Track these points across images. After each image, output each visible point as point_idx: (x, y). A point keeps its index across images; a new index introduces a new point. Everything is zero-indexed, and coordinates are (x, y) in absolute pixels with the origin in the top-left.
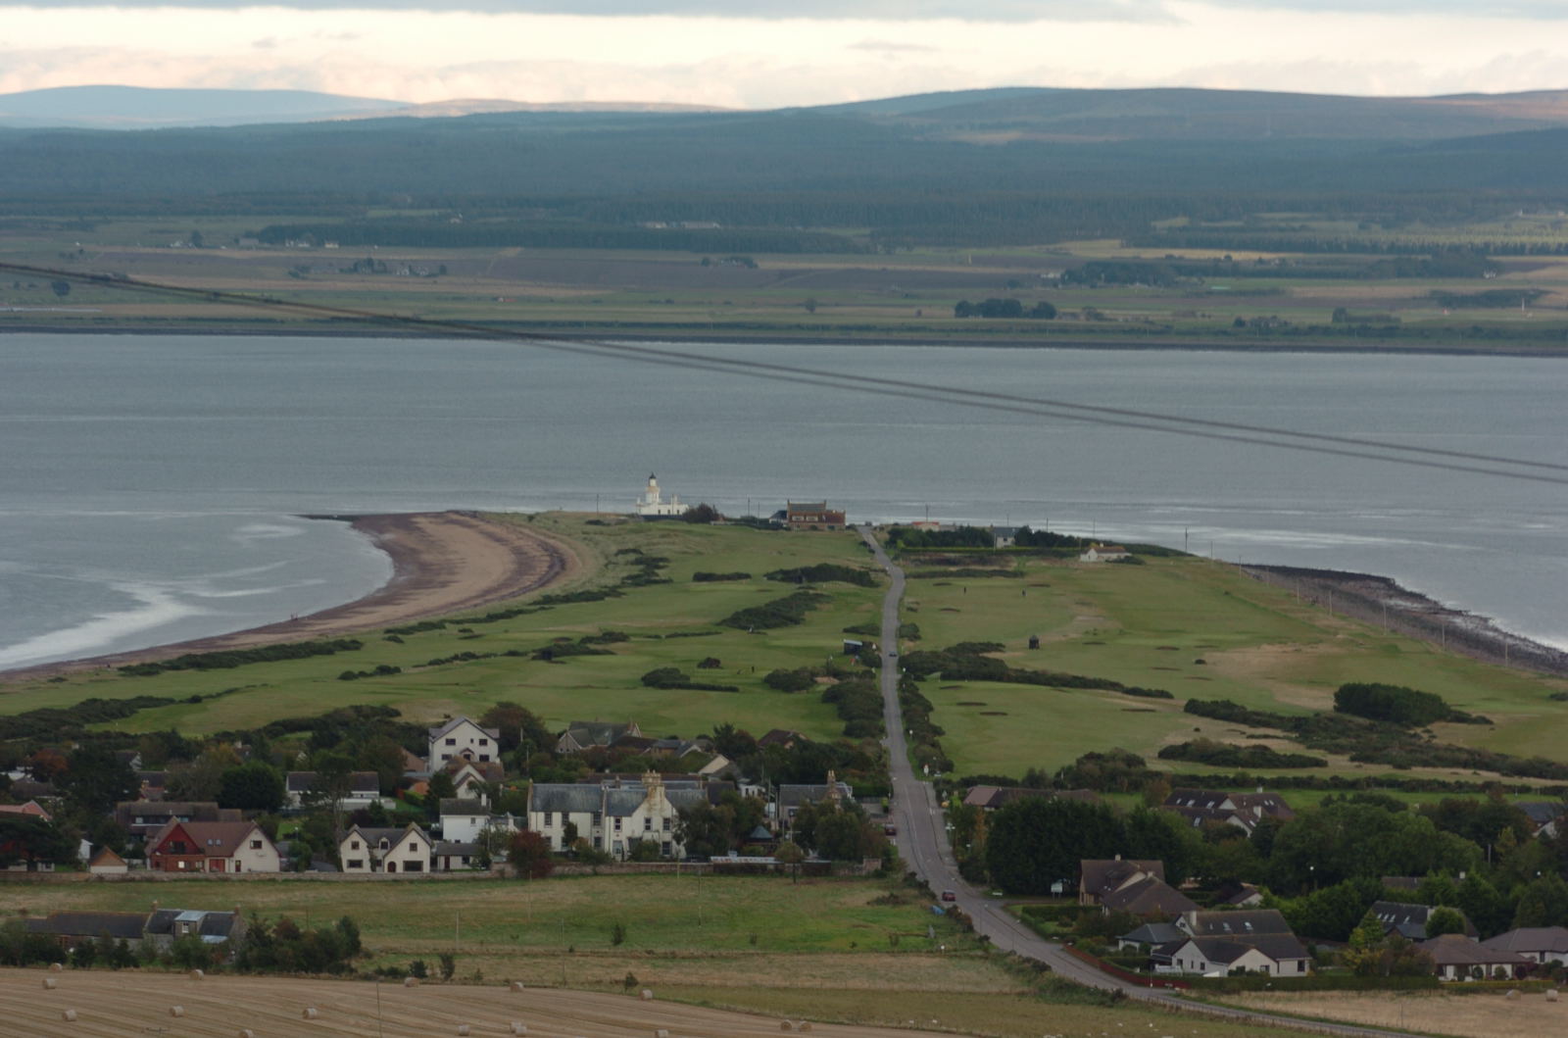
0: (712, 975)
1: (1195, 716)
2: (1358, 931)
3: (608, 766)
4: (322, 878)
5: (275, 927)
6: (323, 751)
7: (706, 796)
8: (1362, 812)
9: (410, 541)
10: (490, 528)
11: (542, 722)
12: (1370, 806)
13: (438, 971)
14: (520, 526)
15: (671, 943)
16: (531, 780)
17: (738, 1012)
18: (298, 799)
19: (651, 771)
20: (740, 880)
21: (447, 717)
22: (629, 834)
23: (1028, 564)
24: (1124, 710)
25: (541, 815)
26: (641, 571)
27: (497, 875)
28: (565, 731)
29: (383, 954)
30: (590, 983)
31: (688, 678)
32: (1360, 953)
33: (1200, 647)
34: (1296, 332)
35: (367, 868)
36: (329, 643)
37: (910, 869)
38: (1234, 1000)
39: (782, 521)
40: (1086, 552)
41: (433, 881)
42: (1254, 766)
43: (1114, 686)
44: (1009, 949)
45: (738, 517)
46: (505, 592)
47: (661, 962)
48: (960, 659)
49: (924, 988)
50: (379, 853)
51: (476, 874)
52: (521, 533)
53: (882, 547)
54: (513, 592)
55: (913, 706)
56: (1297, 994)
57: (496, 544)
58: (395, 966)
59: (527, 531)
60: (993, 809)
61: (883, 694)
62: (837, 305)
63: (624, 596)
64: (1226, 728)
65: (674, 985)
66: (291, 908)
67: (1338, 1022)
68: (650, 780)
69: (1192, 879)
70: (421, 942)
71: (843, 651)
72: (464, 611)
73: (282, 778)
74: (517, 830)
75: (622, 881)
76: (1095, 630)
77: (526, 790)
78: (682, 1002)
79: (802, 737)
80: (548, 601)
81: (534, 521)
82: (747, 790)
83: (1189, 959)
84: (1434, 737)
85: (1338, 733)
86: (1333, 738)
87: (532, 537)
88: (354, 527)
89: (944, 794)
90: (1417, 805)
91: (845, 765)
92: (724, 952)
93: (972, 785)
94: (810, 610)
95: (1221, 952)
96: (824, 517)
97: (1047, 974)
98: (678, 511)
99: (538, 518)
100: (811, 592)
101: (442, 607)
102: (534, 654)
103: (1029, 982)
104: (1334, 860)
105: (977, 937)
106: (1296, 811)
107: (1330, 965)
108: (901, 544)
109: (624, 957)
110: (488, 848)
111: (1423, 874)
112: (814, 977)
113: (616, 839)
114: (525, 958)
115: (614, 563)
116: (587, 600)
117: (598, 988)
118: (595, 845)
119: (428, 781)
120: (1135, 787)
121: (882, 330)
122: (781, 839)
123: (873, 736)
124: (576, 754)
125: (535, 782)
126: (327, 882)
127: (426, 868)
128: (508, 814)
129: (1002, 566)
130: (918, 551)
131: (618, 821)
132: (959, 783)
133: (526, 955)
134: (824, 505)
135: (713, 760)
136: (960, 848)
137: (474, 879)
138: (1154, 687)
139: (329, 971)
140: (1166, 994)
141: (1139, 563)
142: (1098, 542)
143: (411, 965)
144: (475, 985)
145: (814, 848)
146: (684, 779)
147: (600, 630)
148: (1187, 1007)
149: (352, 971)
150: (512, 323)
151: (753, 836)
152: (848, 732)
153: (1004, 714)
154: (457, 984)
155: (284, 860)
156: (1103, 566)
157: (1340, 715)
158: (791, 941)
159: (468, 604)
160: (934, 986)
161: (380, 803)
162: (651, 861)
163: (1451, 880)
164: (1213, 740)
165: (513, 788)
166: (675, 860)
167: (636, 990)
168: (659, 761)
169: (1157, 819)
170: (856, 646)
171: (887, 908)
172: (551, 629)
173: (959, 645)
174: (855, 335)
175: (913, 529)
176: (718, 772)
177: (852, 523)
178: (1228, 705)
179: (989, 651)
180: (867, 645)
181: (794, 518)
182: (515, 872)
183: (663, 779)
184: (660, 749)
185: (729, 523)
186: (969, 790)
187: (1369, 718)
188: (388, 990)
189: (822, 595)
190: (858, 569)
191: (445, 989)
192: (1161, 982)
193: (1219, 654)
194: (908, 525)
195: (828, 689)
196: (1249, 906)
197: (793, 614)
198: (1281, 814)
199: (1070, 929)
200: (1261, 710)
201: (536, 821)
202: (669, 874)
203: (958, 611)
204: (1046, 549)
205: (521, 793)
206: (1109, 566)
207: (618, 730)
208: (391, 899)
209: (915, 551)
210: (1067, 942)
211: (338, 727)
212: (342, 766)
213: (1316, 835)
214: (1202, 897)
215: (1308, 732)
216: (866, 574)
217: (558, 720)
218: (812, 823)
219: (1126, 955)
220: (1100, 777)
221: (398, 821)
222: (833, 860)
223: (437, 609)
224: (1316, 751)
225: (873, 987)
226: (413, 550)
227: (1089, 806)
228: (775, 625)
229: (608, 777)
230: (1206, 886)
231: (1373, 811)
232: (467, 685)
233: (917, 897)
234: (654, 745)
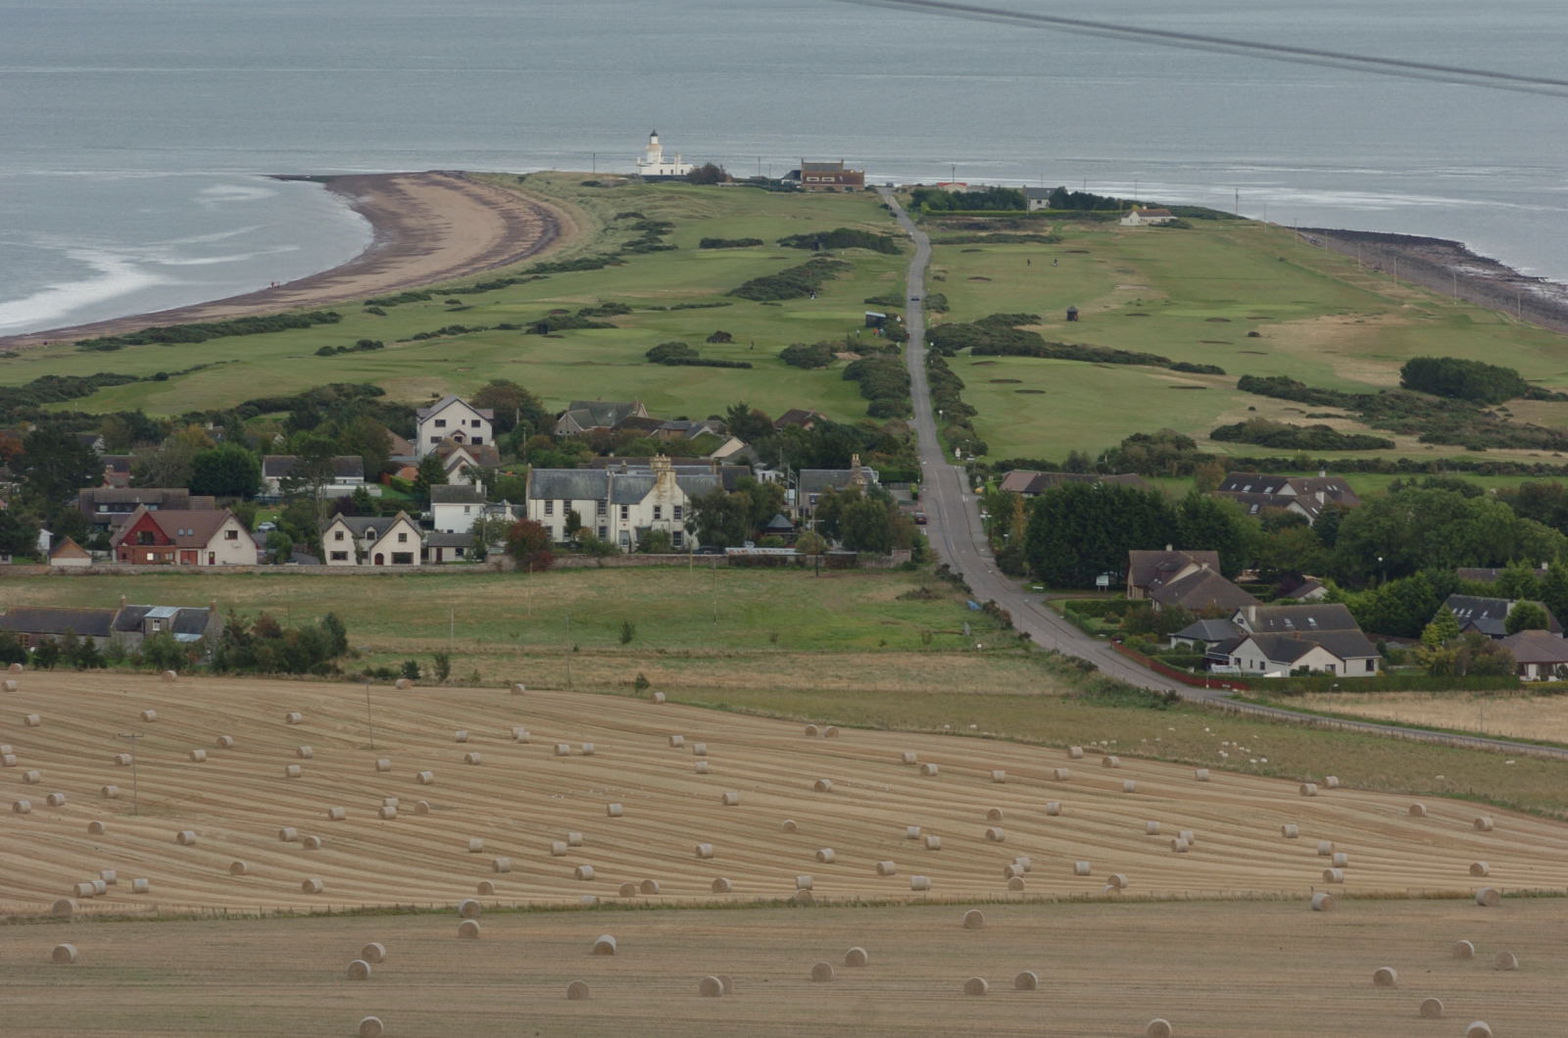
0: (729, 676)
1: (1250, 394)
2: (1432, 627)
3: (613, 450)
4: (304, 572)
5: (254, 624)
6: (303, 433)
7: (721, 482)
8: (1435, 498)
9: (390, 204)
10: (477, 190)
11: (538, 401)
12: (1443, 490)
13: (432, 671)
14: (509, 187)
15: (684, 642)
16: (529, 465)
17: (759, 716)
18: (276, 485)
19: (660, 455)
20: (758, 574)
21: (435, 396)
22: (637, 524)
23: (1065, 228)
24: (1171, 387)
25: (541, 503)
26: (642, 236)
27: (494, 568)
28: (565, 412)
29: (373, 653)
30: (597, 685)
31: (697, 354)
32: (1434, 651)
33: (1254, 318)
35: (352, 560)
36: (304, 316)
37: (943, 561)
38: (1297, 702)
39: (796, 182)
40: (1127, 216)
41: (424, 574)
42: (1314, 447)
43: (1161, 361)
44: (1051, 647)
45: (748, 178)
46: (495, 260)
47: (674, 662)
48: (993, 333)
49: (960, 690)
50: (365, 544)
51: (471, 567)
52: (511, 195)
53: (905, 209)
54: (504, 260)
55: (943, 383)
56: (1366, 696)
57: (484, 208)
58: (385, 666)
59: (518, 193)
60: (1031, 496)
61: (910, 371)
63: (624, 264)
64: (1282, 407)
65: (689, 686)
66: (270, 604)
67: (1411, 726)
68: (660, 465)
69: (1250, 571)
70: (413, 640)
71: (865, 323)
72: (451, 281)
73: (258, 463)
75: (630, 575)
76: (1139, 300)
77: (524, 475)
78: (698, 706)
79: (822, 417)
80: (542, 269)
81: (526, 184)
82: (764, 475)
83: (1248, 658)
84: (1511, 416)
85: (1406, 412)
86: (1400, 418)
87: (524, 200)
88: (328, 189)
89: (979, 480)
90: (1494, 490)
91: (868, 449)
92: (742, 651)
93: (1008, 470)
94: (827, 279)
95: (1282, 649)
96: (841, 178)
97: (1093, 674)
98: (682, 172)
99: (530, 179)
100: (829, 259)
101: (428, 276)
102: (529, 328)
103: (1075, 682)
104: (1404, 550)
105: (1017, 634)
106: (1362, 497)
107: (1399, 664)
108: (925, 207)
109: (633, 656)
110: (484, 538)
111: (1502, 565)
112: (840, 678)
113: (623, 528)
114: (526, 658)
115: (613, 228)
116: (585, 269)
117: (606, 691)
118: (601, 536)
119: (417, 466)
120: (1186, 471)
122: (802, 529)
123: (899, 416)
124: (577, 436)
125: (534, 467)
126: (309, 576)
127: (417, 560)
128: (505, 501)
129: (1036, 231)
130: (944, 215)
131: (625, 509)
132: (994, 467)
133: (527, 655)
134: (842, 164)
135: (726, 442)
136: (997, 538)
137: (469, 573)
138: (1204, 363)
139: (314, 672)
140: (1222, 696)
141: (1185, 227)
142: (1140, 204)
143: (402, 666)
144: (472, 687)
145: (837, 538)
146: (694, 463)
147: (600, 301)
148: (1247, 710)
149: (338, 671)
151: (770, 525)
152: (873, 412)
153: (1042, 392)
154: (452, 686)
155: (262, 551)
156: (1146, 231)
157: (1407, 392)
158: (815, 639)
159: (455, 273)
160: (970, 688)
161: (365, 489)
162: (661, 552)
163: (1531, 571)
164: (1270, 420)
165: (510, 474)
166: (687, 551)
167: (647, 692)
168: (668, 444)
169: (1212, 506)
170: (879, 318)
171: (918, 603)
172: (546, 300)
173: (991, 317)
175: (938, 191)
176: (732, 456)
177: (871, 184)
178: (1284, 382)
179: (1023, 324)
180: (891, 317)
181: (808, 179)
182: (513, 564)
183: (673, 463)
184: (669, 430)
185: (737, 184)
186: (1004, 475)
187: (1438, 395)
188: (379, 692)
189: (840, 263)
190: (879, 234)
191: (441, 691)
192: (1217, 682)
193: (1274, 326)
194: (933, 186)
195: (850, 365)
196: (1313, 601)
197: (809, 284)
198: (1346, 500)
199: (1118, 625)
200: (1321, 387)
201: (536, 509)
202: (680, 566)
203: (989, 280)
204: (1083, 212)
205: (519, 479)
206: (1154, 230)
207: (622, 411)
208: (380, 594)
209: (940, 215)
210: (1116, 640)
211: (318, 407)
212: (325, 450)
213: (1385, 522)
214: (1261, 591)
215: (1373, 410)
216: (889, 239)
217: (557, 399)
218: (836, 511)
219: (1179, 653)
220: (1147, 460)
221: (385, 509)
222: (859, 551)
223: (422, 278)
224: (1382, 431)
225: (904, 689)
226: (393, 213)
227: (1138, 492)
228: (791, 296)
229: (612, 462)
230: (1265, 579)
231: (1447, 497)
232: (456, 361)
233: (950, 591)
234: (664, 426)
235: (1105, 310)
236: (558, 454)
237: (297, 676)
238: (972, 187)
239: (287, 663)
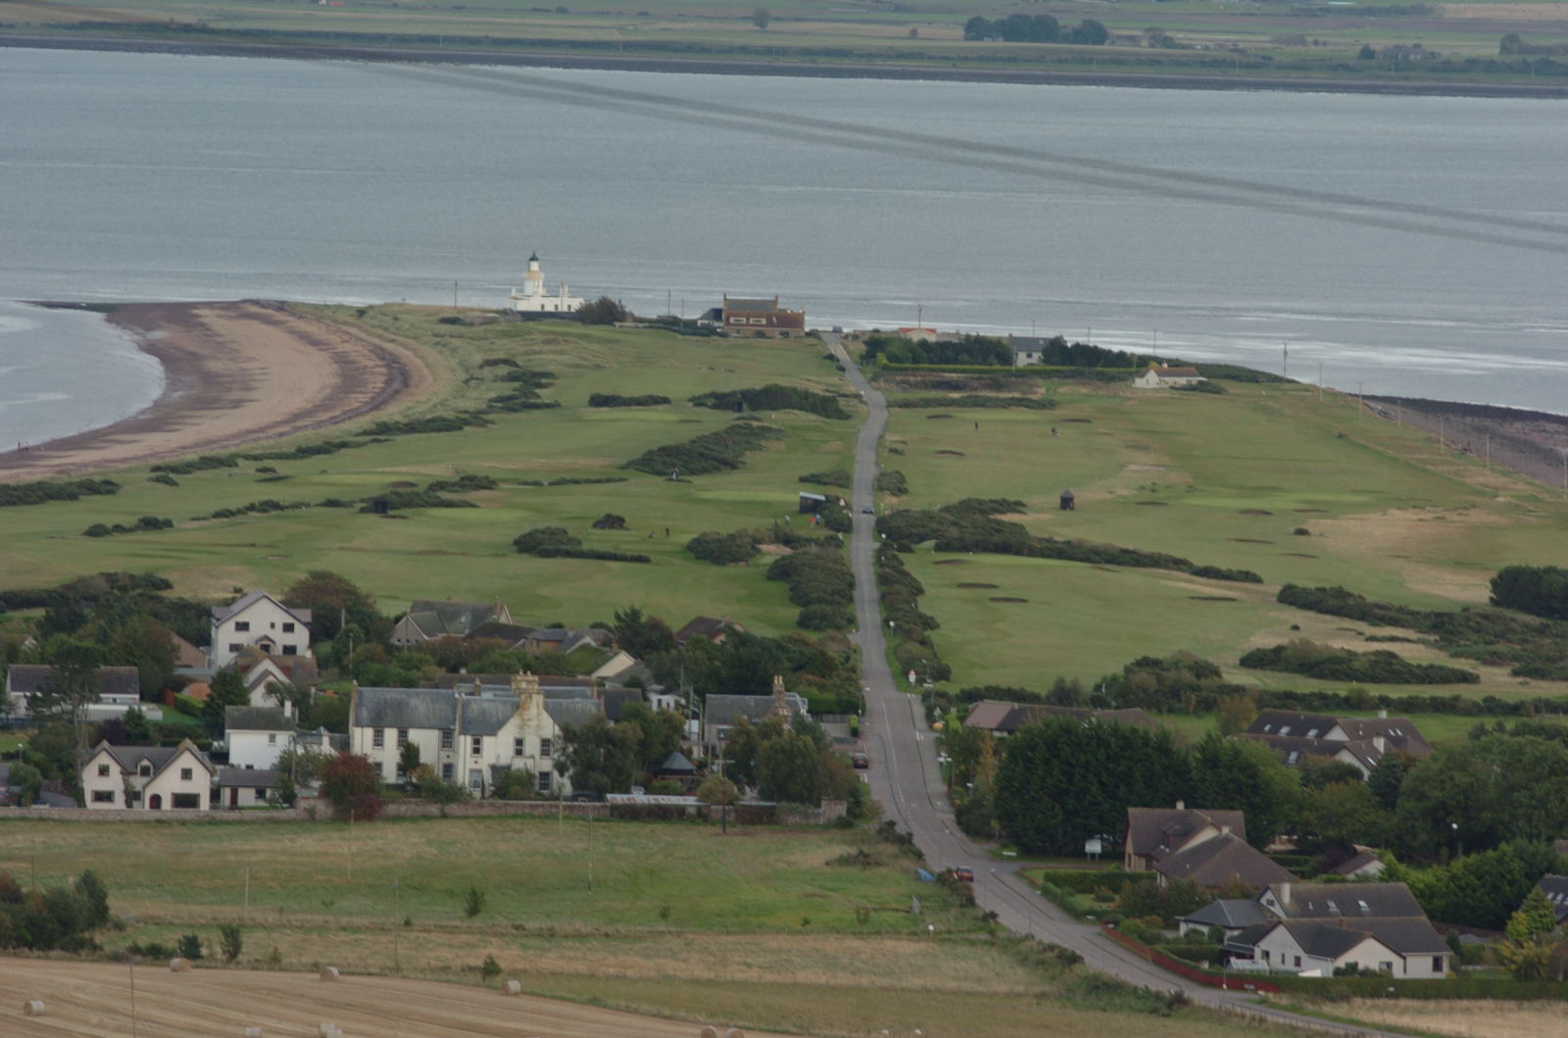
0: (606, 961)
1: (1293, 608)
2: (1520, 916)
3: (465, 665)
4: (56, 816)
6: (62, 636)
7: (602, 708)
8: (1528, 749)
9: (189, 342)
10: (303, 326)
11: (371, 600)
12: (1539, 739)
13: (218, 949)
14: (345, 323)
15: (548, 916)
16: (355, 682)
17: (642, 1014)
18: (23, 703)
19: (525, 673)
20: (647, 828)
21: (238, 590)
22: (493, 761)
23: (1061, 390)
24: (1193, 598)
25: (369, 732)
26: (514, 390)
27: (305, 815)
28: (405, 614)
29: (142, 924)
30: (433, 970)
31: (579, 543)
32: (1522, 947)
33: (1304, 511)
34: (1447, 67)
35: (119, 802)
36: (71, 484)
37: (888, 817)
38: (1341, 1010)
39: (716, 324)
40: (1142, 376)
41: (213, 822)
42: (1375, 680)
43: (1178, 564)
44: (1024, 932)
45: (655, 317)
46: (324, 416)
47: (534, 942)
48: (964, 524)
49: (904, 984)
50: (138, 782)
51: (275, 814)
52: (347, 333)
53: (856, 363)
54: (336, 417)
55: (896, 587)
56: (1431, 1004)
57: (311, 349)
58: (157, 941)
59: (354, 331)
60: (1005, 734)
61: (854, 570)
62: (799, 20)
63: (490, 425)
64: (1335, 626)
65: (552, 974)
66: (9, 858)
68: (524, 685)
69: (1285, 837)
70: (197, 909)
71: (798, 508)
72: (265, 443)
74: (334, 752)
75: (481, 827)
76: (1154, 484)
77: (348, 695)
78: (563, 999)
79: (738, 628)
80: (384, 430)
81: (366, 319)
82: (660, 701)
83: (1280, 950)
85: (1496, 636)
86: (1486, 643)
87: (362, 340)
88: (109, 320)
89: (937, 712)
91: (796, 670)
92: (622, 928)
93: (976, 701)
94: (752, 449)
95: (1324, 942)
96: (774, 319)
97: (1077, 968)
98: (569, 307)
99: (371, 313)
100: (755, 424)
101: (234, 436)
102: (363, 505)
103: (1053, 978)
104: (1486, 815)
105: (980, 914)
106: (1433, 745)
107: (1477, 963)
108: (882, 358)
109: (480, 933)
110: (293, 778)
112: (749, 966)
113: (475, 766)
114: (342, 933)
115: (478, 379)
116: (439, 430)
117: (444, 977)
118: (445, 776)
119: (210, 681)
120: (1207, 706)
121: (861, 56)
122: (706, 771)
123: (838, 628)
124: (419, 647)
125: (360, 685)
126: (63, 822)
127: (205, 804)
128: (322, 729)
129: (1023, 393)
130: (906, 369)
131: (477, 742)
132: (957, 697)
133: (344, 929)
134: (775, 302)
135: (612, 658)
136: (958, 788)
137: (273, 821)
138: (1235, 567)
139: (63, 948)
140: (1246, 1000)
141: (1218, 391)
142: (1159, 360)
143: (180, 941)
144: (270, 969)
145: (752, 784)
146: (569, 684)
147: (457, 472)
148: (1276, 1019)
149: (95, 948)
150: (339, 35)
151: (666, 766)
152: (804, 622)
153: (1025, 601)
154: (244, 968)
156: (1168, 395)
157: (1498, 610)
158: (718, 915)
159: (270, 432)
160: (917, 982)
161: (140, 711)
162: (522, 799)
164: (1318, 642)
165: (330, 693)
166: (557, 798)
167: (498, 980)
168: (536, 658)
169: (1236, 753)
170: (817, 502)
171: (854, 871)
172: (387, 469)
173: (962, 502)
174: (823, 63)
175: (900, 340)
176: (620, 675)
177: (813, 328)
178: (1340, 593)
179: (1003, 513)
180: (832, 501)
181: (732, 320)
182: (330, 811)
183: (541, 684)
184: (538, 641)
185: (640, 325)
186: (971, 706)
187: (1539, 615)
188: (146, 975)
189: (770, 429)
190: (821, 393)
191: (229, 975)
192: (1238, 982)
193: (1328, 522)
194: (893, 332)
195: (776, 561)
196: (1366, 878)
197: (729, 455)
198: (1413, 749)
199: (1112, 905)
200: (1386, 601)
201: (362, 740)
202: (547, 817)
203: (961, 454)
204: (1087, 369)
205: (341, 700)
206: (1176, 395)
207: (479, 614)
208: (153, 847)
209: (901, 370)
210: (1107, 923)
211: (83, 603)
212: (87, 658)
213: (1461, 779)
214: (1298, 863)
215: (1452, 633)
216: (833, 400)
217: (395, 598)
218: (750, 750)
219: (1188, 943)
220: (1157, 691)
221: (165, 736)
222: (778, 801)
223: (227, 438)
224: (1463, 660)
225: (832, 982)
226: (194, 354)
227: (1141, 733)
228: (704, 471)
229: (463, 680)
230: (1304, 849)
231: (1543, 748)
232: (267, 546)
233: (896, 856)
234: (530, 636)
235: (1109, 496)
236: (395, 669)
237: (41, 953)
238: (944, 334)
239: (29, 937)
